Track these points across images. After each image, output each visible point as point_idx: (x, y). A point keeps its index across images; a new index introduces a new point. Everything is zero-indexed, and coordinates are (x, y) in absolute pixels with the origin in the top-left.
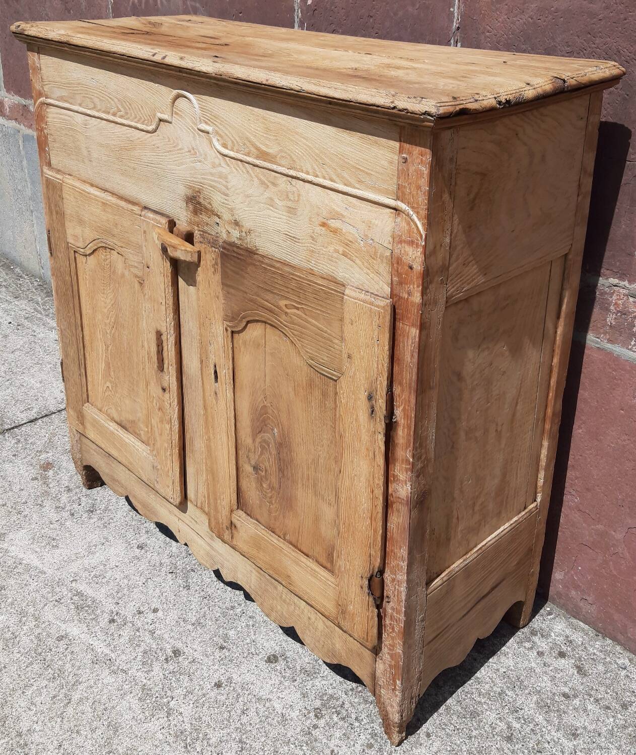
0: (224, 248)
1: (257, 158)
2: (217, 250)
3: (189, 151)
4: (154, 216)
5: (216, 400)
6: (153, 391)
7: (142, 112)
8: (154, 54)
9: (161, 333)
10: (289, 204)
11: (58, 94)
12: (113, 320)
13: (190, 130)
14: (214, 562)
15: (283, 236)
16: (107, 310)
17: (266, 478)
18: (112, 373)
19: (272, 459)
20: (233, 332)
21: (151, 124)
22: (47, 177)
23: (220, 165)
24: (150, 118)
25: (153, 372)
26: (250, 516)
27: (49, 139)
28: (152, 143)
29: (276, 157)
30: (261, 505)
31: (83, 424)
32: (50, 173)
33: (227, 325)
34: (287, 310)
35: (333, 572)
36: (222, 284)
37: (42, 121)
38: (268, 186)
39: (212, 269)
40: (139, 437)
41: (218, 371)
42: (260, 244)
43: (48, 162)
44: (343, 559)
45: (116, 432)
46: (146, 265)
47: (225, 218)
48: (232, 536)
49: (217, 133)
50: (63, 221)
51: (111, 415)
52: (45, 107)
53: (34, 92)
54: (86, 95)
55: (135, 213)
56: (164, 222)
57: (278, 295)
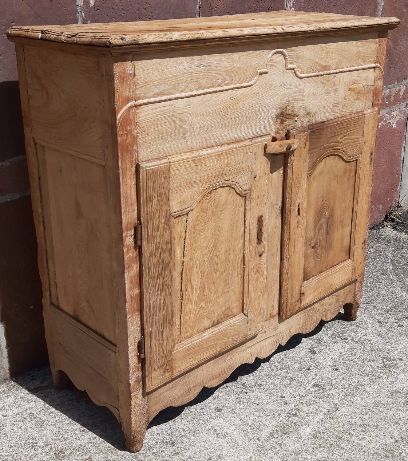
0: (311, 129)
1: (320, 71)
2: (307, 132)
3: (280, 86)
4: (261, 139)
5: (298, 226)
6: (252, 265)
7: (246, 74)
8: (275, 29)
9: (262, 217)
10: (336, 87)
11: (156, 90)
12: (212, 246)
13: (281, 72)
14: (277, 343)
15: (332, 106)
16: (206, 242)
17: (320, 246)
18: (207, 291)
19: (323, 231)
20: (309, 176)
21: (252, 80)
22: (149, 169)
23: (300, 85)
24: (252, 76)
25: (253, 251)
26: (309, 279)
27: (139, 137)
28: (253, 93)
29: (330, 66)
30: (316, 265)
31: (171, 370)
32: (153, 164)
33: (308, 174)
34: (341, 140)
35: (349, 258)
36: (309, 150)
37: (130, 124)
38: (325, 84)
39: (304, 146)
40: (231, 316)
41: (300, 207)
42: (320, 118)
43: (135, 160)
44: (356, 244)
45: (212, 334)
46: (253, 177)
47: (302, 114)
48: (301, 302)
49: (298, 67)
50: (167, 198)
51: (203, 328)
52: (133, 110)
53: (120, 100)
54: (192, 80)
55: (247, 146)
56: (269, 138)
57: (337, 135)
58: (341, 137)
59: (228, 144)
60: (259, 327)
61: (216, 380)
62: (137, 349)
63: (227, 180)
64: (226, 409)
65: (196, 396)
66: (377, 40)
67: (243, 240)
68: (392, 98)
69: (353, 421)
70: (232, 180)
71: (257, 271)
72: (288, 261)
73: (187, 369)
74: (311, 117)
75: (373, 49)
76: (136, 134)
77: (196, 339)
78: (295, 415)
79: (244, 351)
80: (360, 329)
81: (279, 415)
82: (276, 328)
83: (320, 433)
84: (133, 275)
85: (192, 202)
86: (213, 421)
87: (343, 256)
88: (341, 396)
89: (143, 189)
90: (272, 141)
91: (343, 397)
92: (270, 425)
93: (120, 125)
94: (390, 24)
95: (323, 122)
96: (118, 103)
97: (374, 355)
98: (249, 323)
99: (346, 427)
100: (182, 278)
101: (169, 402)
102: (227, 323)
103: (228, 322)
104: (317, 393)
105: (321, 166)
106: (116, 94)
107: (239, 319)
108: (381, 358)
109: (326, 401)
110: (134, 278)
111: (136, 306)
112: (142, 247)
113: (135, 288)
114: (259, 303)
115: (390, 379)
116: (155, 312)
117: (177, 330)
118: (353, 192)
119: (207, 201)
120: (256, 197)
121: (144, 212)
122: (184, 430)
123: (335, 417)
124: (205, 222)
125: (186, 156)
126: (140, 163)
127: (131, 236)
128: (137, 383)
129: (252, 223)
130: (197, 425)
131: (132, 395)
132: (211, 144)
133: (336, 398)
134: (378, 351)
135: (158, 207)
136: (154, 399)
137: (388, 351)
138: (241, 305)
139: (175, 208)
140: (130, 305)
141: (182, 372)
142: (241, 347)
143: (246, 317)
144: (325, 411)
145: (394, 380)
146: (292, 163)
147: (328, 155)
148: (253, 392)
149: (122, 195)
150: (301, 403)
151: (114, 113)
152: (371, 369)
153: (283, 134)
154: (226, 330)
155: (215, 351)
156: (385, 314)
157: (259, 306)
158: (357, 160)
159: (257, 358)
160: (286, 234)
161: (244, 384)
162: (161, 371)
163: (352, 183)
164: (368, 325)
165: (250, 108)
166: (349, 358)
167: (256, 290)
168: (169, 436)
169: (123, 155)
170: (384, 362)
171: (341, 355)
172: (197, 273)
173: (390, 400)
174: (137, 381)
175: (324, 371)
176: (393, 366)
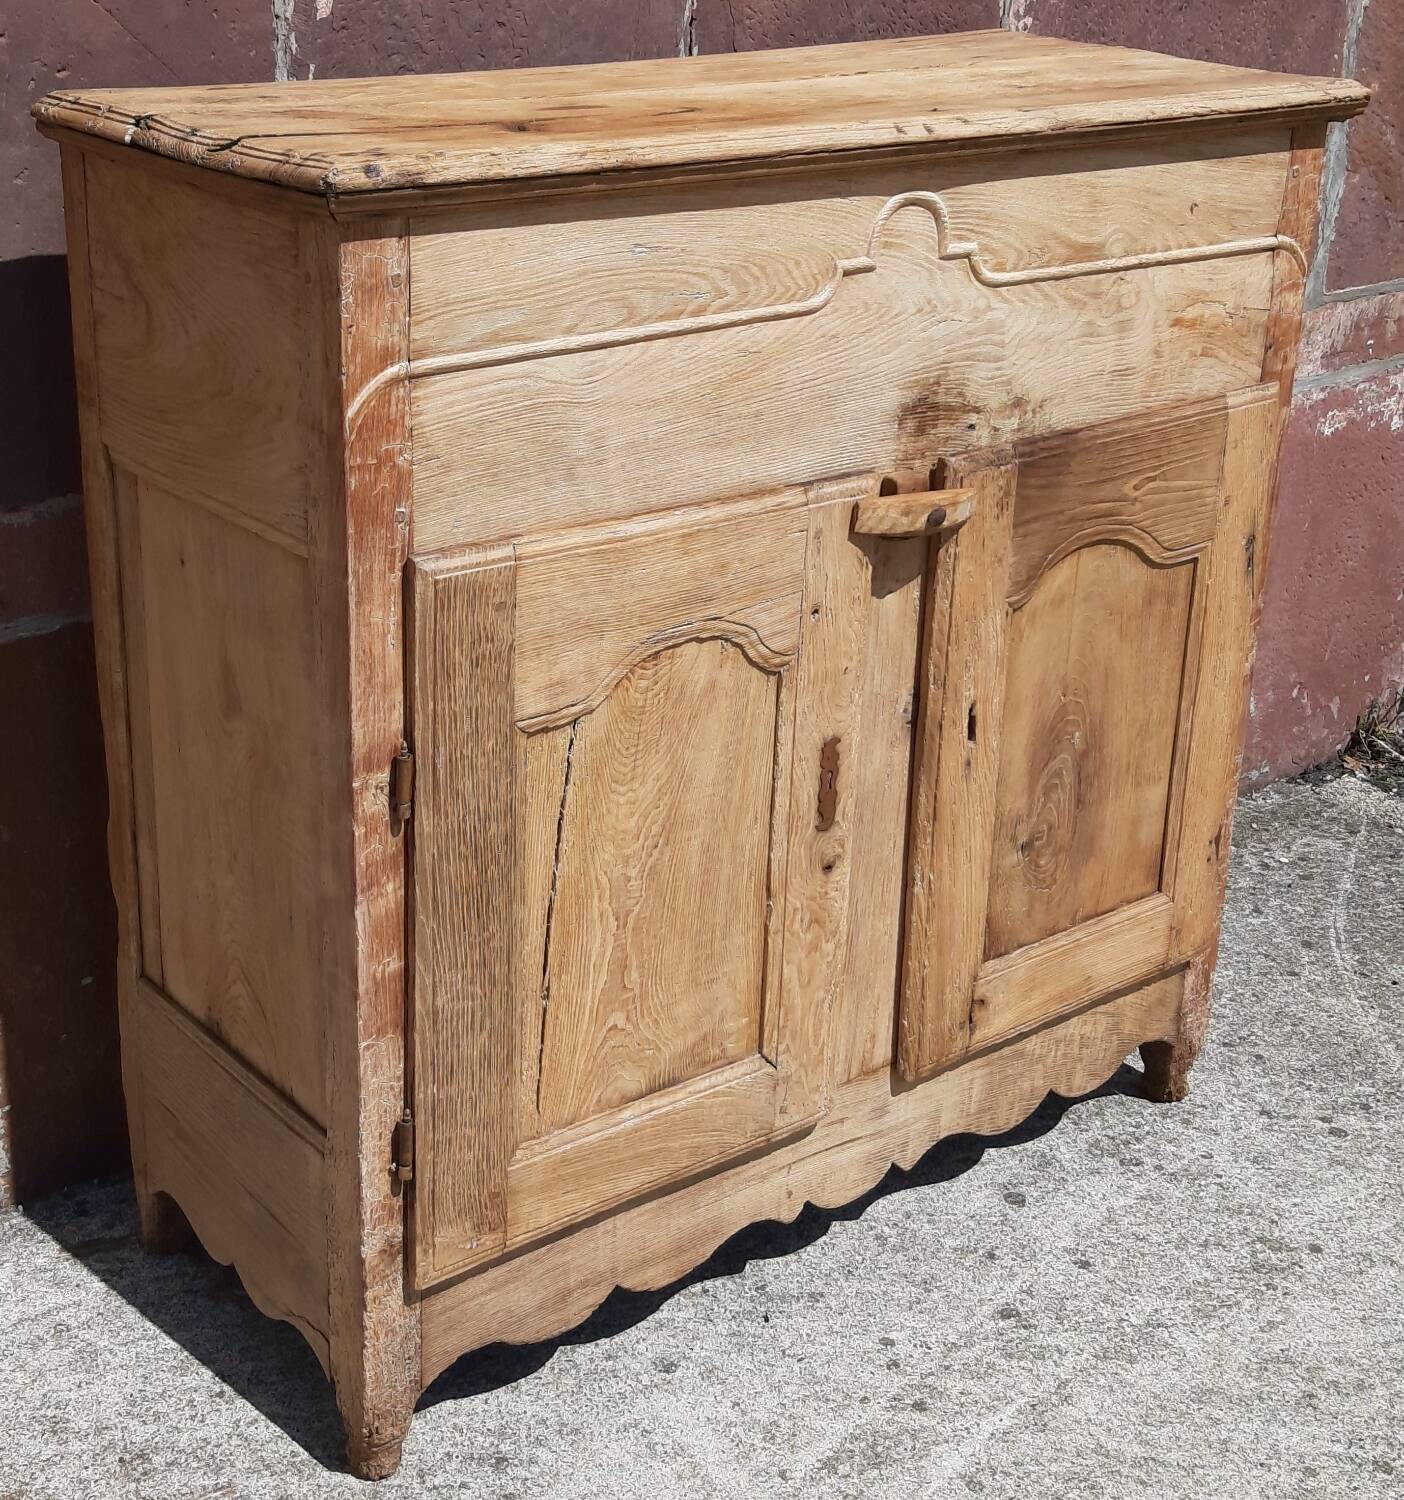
0: (1022, 455)
1: (1066, 262)
2: (1009, 466)
3: (920, 311)
4: (840, 486)
5: (967, 777)
6: (795, 898)
7: (796, 273)
8: (900, 130)
9: (836, 740)
10: (1122, 316)
11: (480, 329)
12: (655, 829)
13: (921, 265)
14: (885, 1159)
15: (1107, 377)
16: (636, 817)
17: (1048, 843)
18: (635, 975)
19: (1063, 797)
20: (1015, 611)
21: (815, 293)
22: (445, 579)
23: (989, 308)
24: (815, 279)
25: (800, 852)
26: (1007, 953)
27: (417, 476)
28: (818, 334)
29: (1104, 246)
30: (1032, 907)
31: (502, 1223)
32: (458, 561)
33: (1010, 604)
34: (1137, 493)
35: (1159, 889)
36: (1016, 526)
37: (389, 435)
38: (1085, 304)
39: (996, 511)
40: (718, 1063)
41: (979, 712)
42: (1060, 417)
43: (403, 546)
44: (1185, 844)
45: (645, 1117)
46: (809, 612)
47: (994, 404)
48: (972, 1031)
49: (984, 249)
50: (505, 670)
51: (616, 1097)
52: (402, 390)
53: (358, 360)
54: (606, 296)
55: (790, 508)
56: (872, 483)
57: (1122, 476)
58: (1135, 481)
59: (722, 500)
60: (815, 1103)
61: (662, 1268)
62: (389, 1149)
63: (715, 619)
64: (691, 1366)
65: (588, 1313)
66: (1285, 156)
67: (767, 816)
68: (1392, 327)
69: (1111, 1445)
70: (731, 618)
71: (816, 921)
72: (930, 889)
73: (556, 1227)
74: (1029, 415)
75: (1270, 188)
76: (406, 465)
77: (593, 1132)
78: (919, 1406)
79: (764, 1178)
80: (1191, 1131)
81: (864, 1400)
82: (881, 1111)
83: (994, 1474)
84: (383, 910)
85: (589, 686)
86: (641, 1401)
87: (1138, 880)
88: (1085, 1355)
89: (423, 641)
90: (882, 494)
91: (1094, 1362)
92: (832, 1433)
93: (353, 437)
94: (1332, 104)
95: (1069, 433)
96: (350, 368)
97: (1224, 1226)
98: (781, 1089)
99: (1084, 1462)
100: (548, 929)
101: (495, 1326)
102: (702, 1083)
103: (707, 1083)
104: (1005, 1338)
105: (1059, 578)
106: (346, 341)
107: (745, 1072)
108: (1248, 1240)
109: (1031, 1370)
110: (388, 921)
111: (391, 1014)
112: (416, 823)
113: (389, 955)
114: (818, 1026)
115: (1266, 1314)
116: (453, 1034)
117: (524, 1095)
118: (1178, 668)
119: (644, 683)
120: (816, 675)
121: (425, 714)
122: (544, 1421)
123: (1052, 1425)
124: (633, 750)
125: (577, 537)
126: (417, 560)
127: (382, 789)
128: (385, 1256)
129: (801, 760)
130: (589, 1409)
131: (369, 1295)
132: (665, 500)
133: (1069, 1361)
134: (1240, 1213)
135: (471, 698)
136: (442, 1314)
137: (1276, 1218)
138: (755, 1027)
139: (530, 702)
140: (371, 1008)
141: (540, 1234)
142: (751, 1164)
143: (771, 1069)
144: (1022, 1401)
145: (1279, 1318)
146: (951, 568)
147: (1086, 541)
148: (790, 1317)
149: (353, 659)
150: (947, 1368)
151: (337, 401)
152: (1207, 1274)
153: (923, 468)
154: (699, 1106)
155: (657, 1175)
156: (1291, 1087)
157: (817, 1036)
158: (1195, 561)
159: (808, 1205)
160: (922, 799)
161: (763, 1287)
162: (468, 1225)
163: (1176, 639)
164: (1225, 1120)
165: (807, 385)
166: (1135, 1228)
167: (809, 982)
168: (492, 1439)
169: (361, 531)
170: (1254, 1254)
171: (1110, 1219)
172: (601, 915)
173: (1254, 1384)
174: (387, 1252)
175: (1042, 1266)
176: (1283, 1270)
